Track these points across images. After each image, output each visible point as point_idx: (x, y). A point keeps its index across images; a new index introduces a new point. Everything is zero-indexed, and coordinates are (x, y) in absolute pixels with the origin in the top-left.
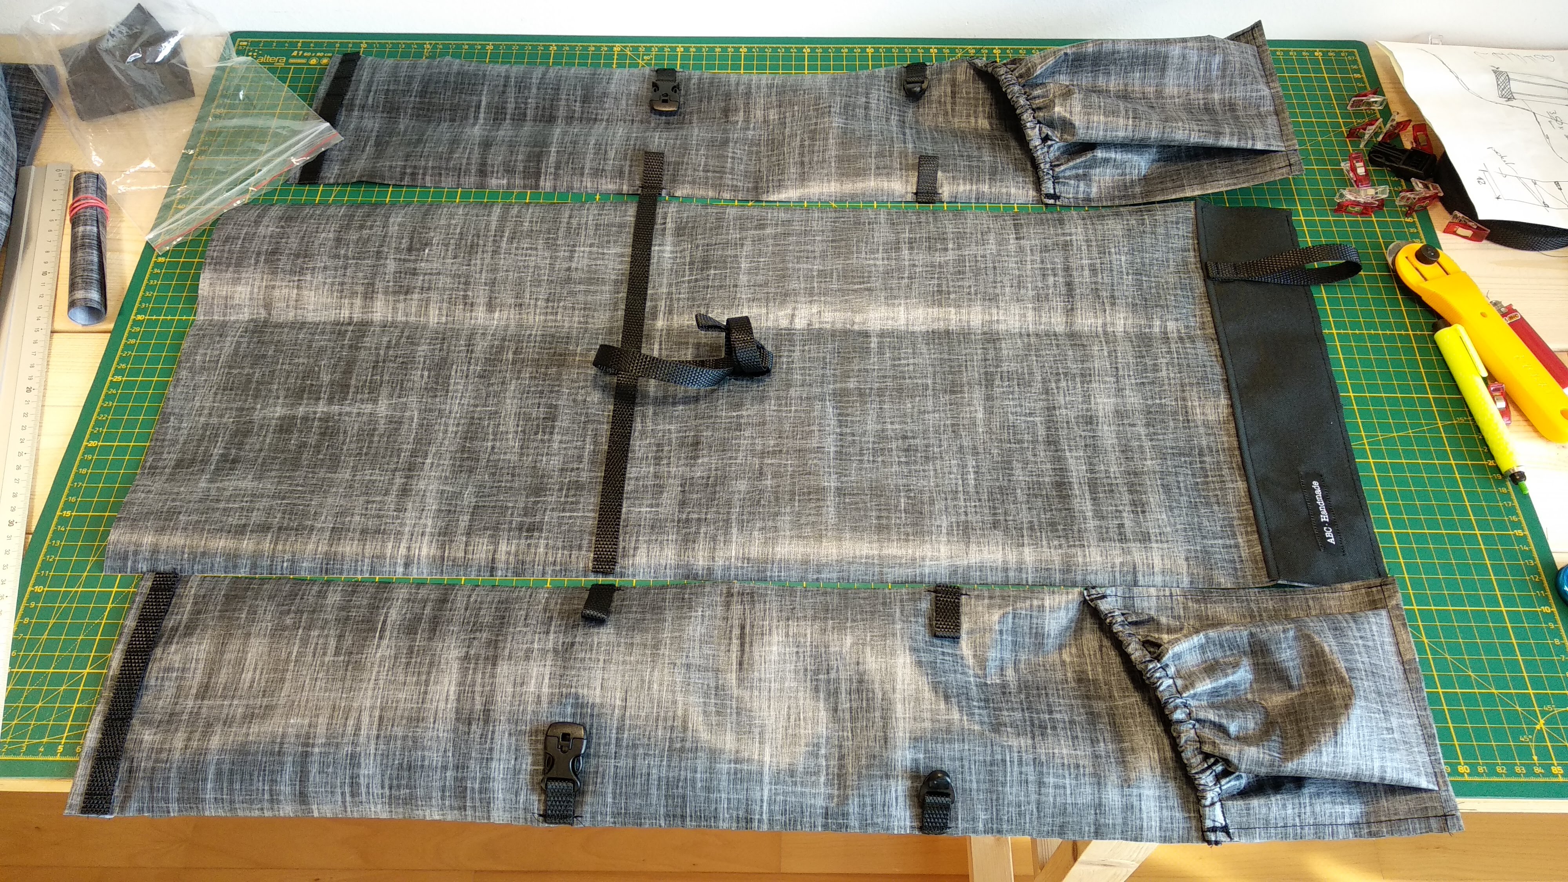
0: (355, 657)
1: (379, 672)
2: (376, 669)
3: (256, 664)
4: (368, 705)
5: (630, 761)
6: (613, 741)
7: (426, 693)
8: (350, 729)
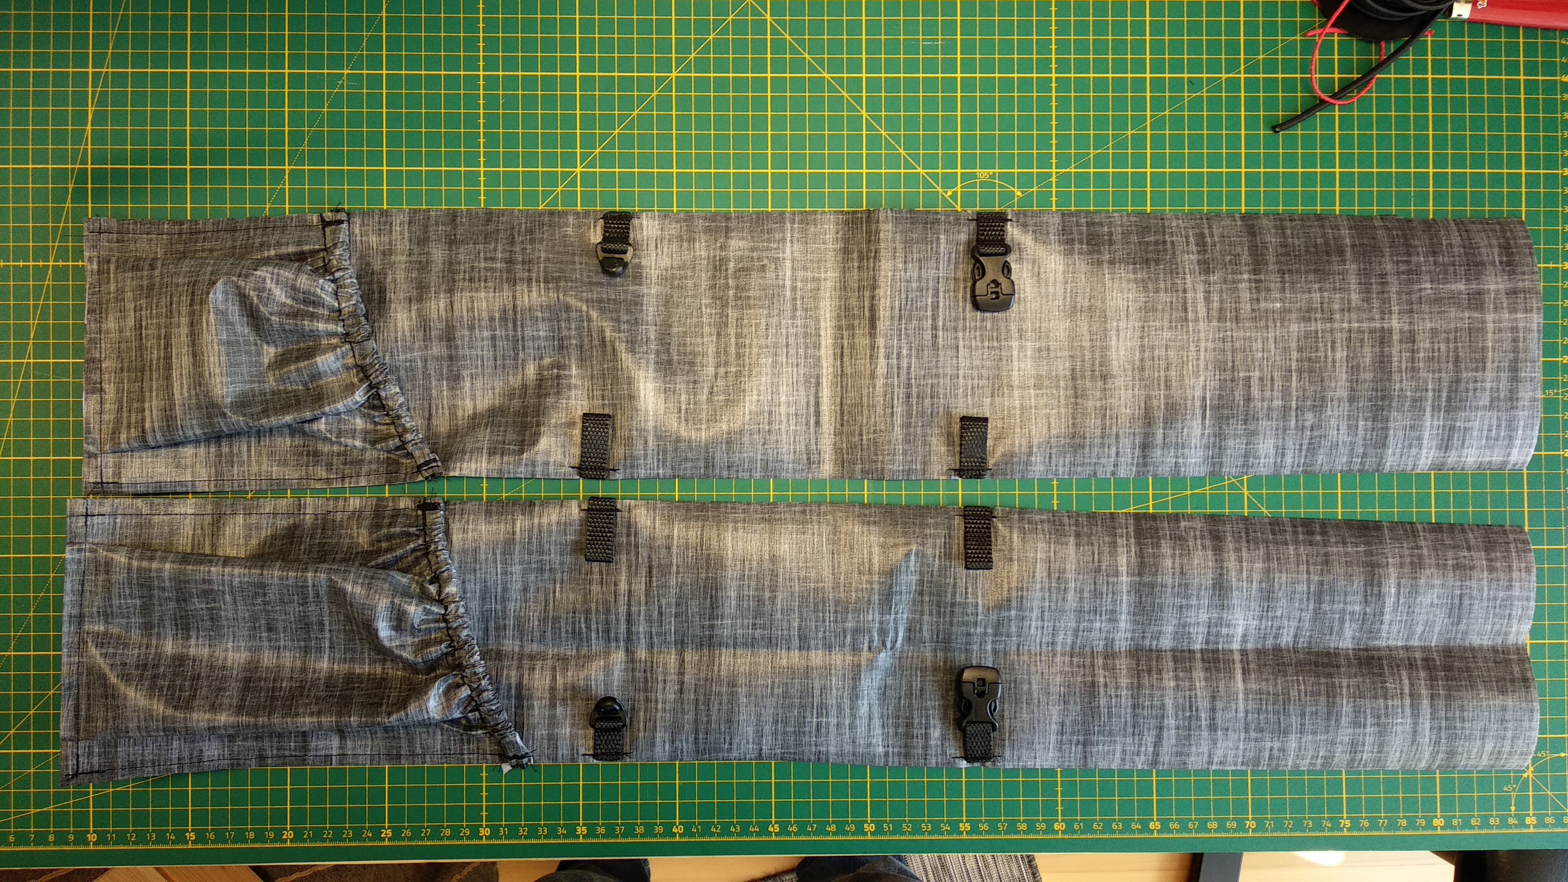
0: (1228, 375)
1: (1198, 359)
2: (1202, 364)
3: (1334, 367)
4: (1201, 324)
5: (924, 275)
6: (941, 294)
7: (1142, 338)
8: (1216, 298)
